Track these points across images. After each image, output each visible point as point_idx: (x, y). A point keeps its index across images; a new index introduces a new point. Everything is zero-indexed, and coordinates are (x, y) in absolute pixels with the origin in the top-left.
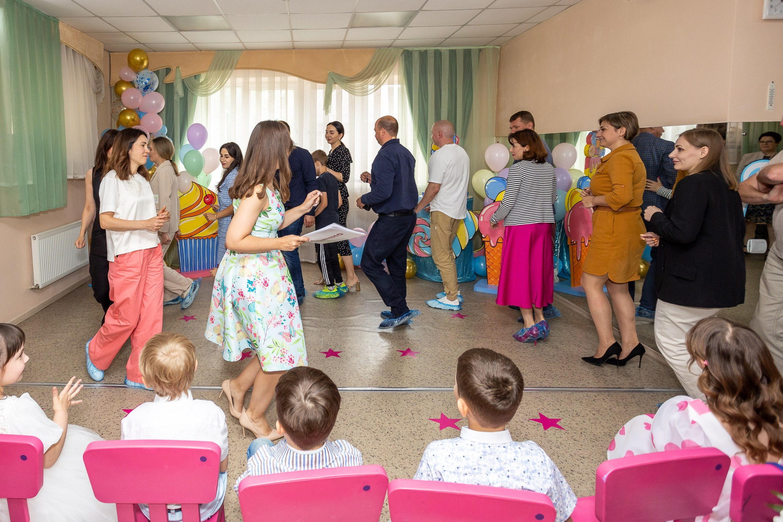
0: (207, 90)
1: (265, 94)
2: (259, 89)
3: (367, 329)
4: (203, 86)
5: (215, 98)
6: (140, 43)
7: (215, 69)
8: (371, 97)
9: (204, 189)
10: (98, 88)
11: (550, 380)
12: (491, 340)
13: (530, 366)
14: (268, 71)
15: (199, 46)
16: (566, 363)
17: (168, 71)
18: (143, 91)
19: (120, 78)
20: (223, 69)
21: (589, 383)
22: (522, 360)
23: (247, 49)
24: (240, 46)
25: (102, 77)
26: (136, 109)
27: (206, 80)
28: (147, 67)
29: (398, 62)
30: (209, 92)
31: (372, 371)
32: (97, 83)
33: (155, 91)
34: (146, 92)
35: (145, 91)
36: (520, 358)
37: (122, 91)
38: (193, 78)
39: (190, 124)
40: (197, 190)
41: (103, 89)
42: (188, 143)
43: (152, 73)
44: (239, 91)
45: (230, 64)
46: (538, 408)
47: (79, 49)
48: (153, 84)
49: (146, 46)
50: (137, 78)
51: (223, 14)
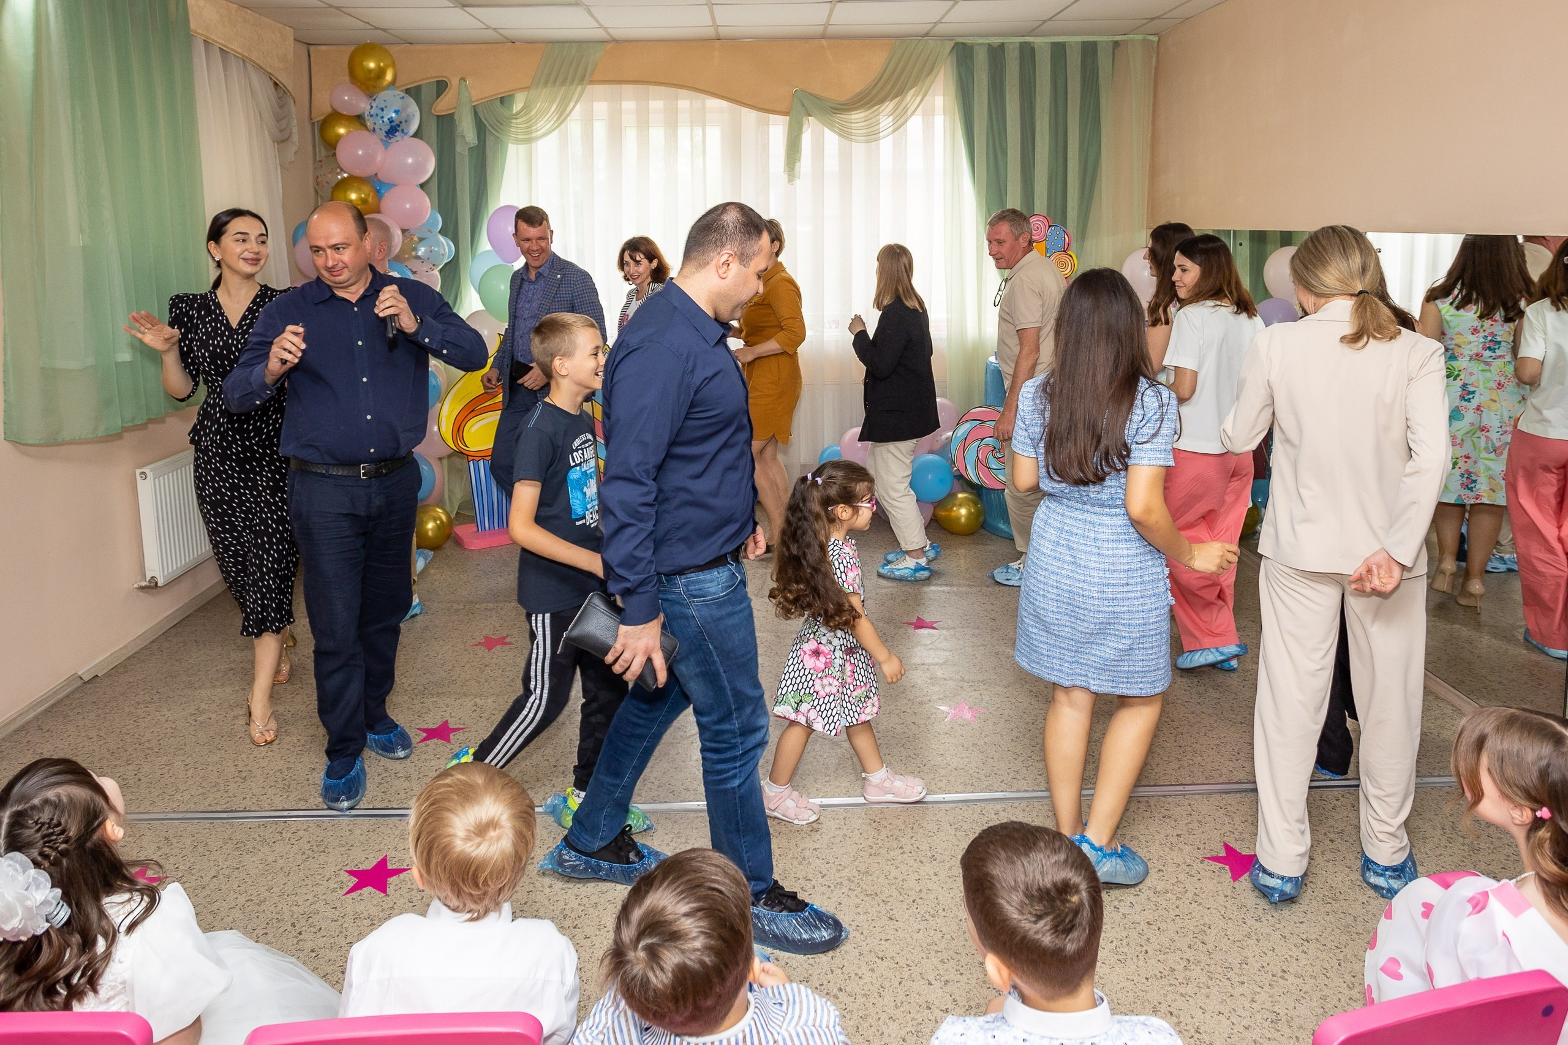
0: (528, 129)
1: (657, 134)
2: (643, 124)
4: (519, 121)
5: (547, 147)
6: (377, 29)
7: (546, 83)
8: (886, 144)
10: (282, 130)
14: (663, 88)
15: (510, 33)
17: (441, 87)
18: (386, 138)
19: (333, 108)
23: (615, 40)
24: (599, 34)
25: (292, 103)
26: (371, 176)
27: (526, 108)
28: (393, 85)
30: (534, 134)
32: (279, 119)
33: (413, 137)
34: (392, 142)
35: (390, 139)
37: (338, 138)
38: (497, 103)
39: (492, 208)
41: (295, 131)
42: (489, 248)
43: (404, 97)
44: (600, 127)
45: (580, 72)
46: (1222, 832)
47: (235, 46)
48: (406, 121)
49: (388, 33)
50: (372, 107)
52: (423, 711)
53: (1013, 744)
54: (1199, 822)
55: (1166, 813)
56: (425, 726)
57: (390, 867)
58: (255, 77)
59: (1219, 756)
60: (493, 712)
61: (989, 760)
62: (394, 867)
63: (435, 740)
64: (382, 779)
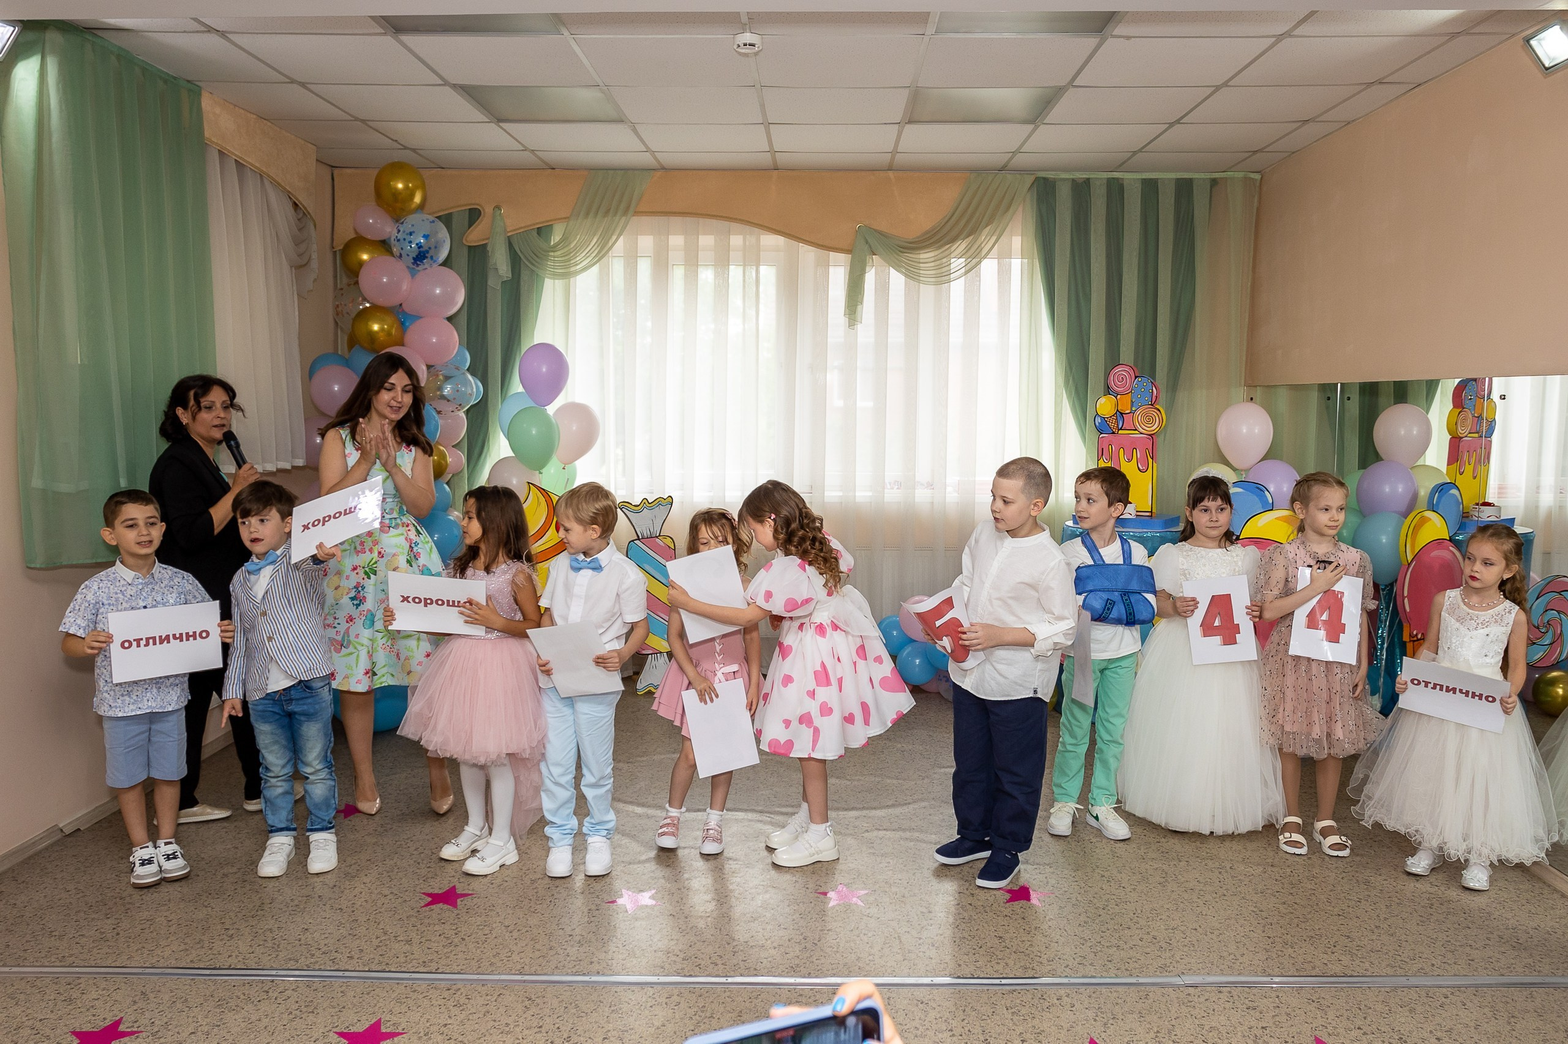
0: (566, 264)
1: (707, 275)
2: (692, 263)
4: (557, 253)
6: (405, 148)
7: (587, 214)
8: (957, 287)
10: (300, 255)
14: (714, 222)
15: (549, 157)
16: (1386, 919)
17: (474, 215)
18: (413, 264)
19: (356, 232)
20: (607, 212)
22: (1285, 911)
23: (663, 168)
24: (646, 159)
25: (312, 227)
26: (396, 306)
27: (565, 239)
28: (421, 207)
29: (1020, 209)
30: (571, 269)
31: (936, 938)
32: (297, 242)
33: (442, 265)
34: (419, 268)
35: (418, 265)
36: (1281, 907)
37: (361, 264)
38: (535, 233)
39: (525, 347)
40: (539, 503)
41: (314, 256)
42: (520, 389)
43: (433, 222)
44: (644, 266)
45: (623, 206)
46: (1314, 1025)
47: (252, 159)
48: (436, 247)
49: (419, 155)
50: (399, 231)
51: (601, 84)
52: (430, 875)
53: (1080, 929)
54: (1288, 1015)
55: (1250, 1004)
56: (431, 891)
57: (383, 1030)
58: (273, 196)
59: (1312, 948)
60: (506, 879)
61: (1052, 944)
62: (388, 1030)
63: (441, 905)
64: (381, 942)
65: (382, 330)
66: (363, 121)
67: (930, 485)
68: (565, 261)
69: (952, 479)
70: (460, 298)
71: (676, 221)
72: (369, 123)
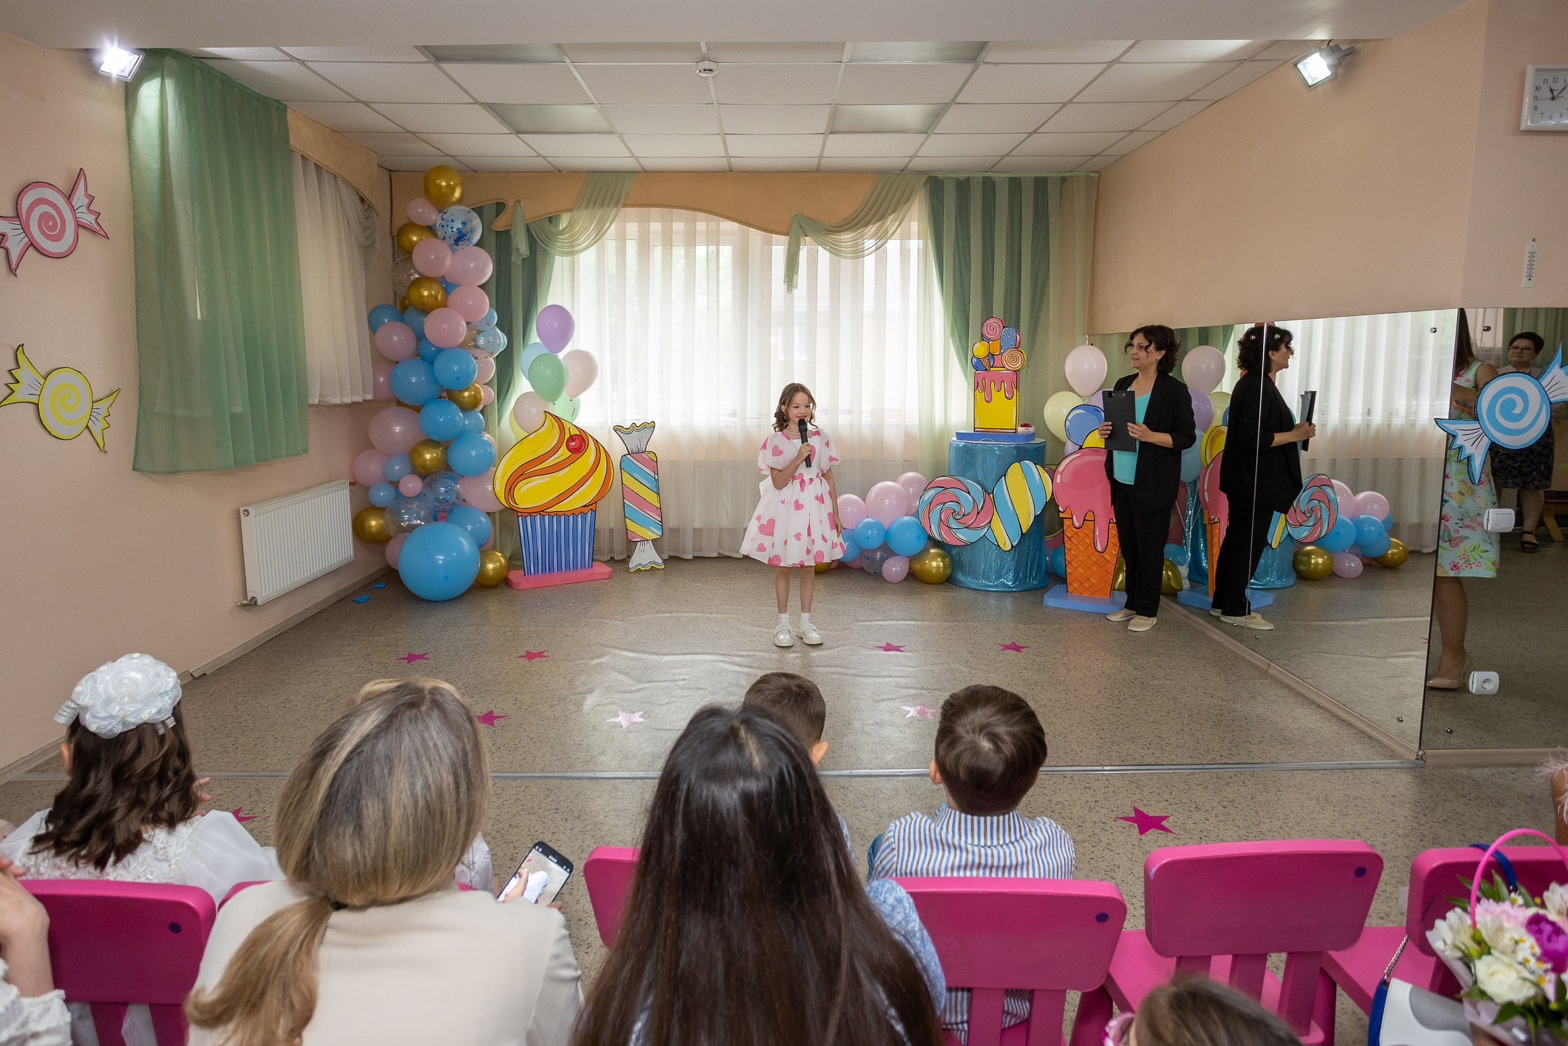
0: (572, 243)
1: (679, 253)
2: (668, 243)
3: (853, 671)
4: (564, 237)
5: (587, 258)
6: (446, 155)
7: (587, 206)
8: (869, 261)
9: (567, 426)
10: (367, 238)
11: (1158, 753)
12: (1064, 688)
13: (1127, 730)
14: (684, 211)
15: (557, 162)
16: (1188, 724)
17: (500, 207)
18: (454, 244)
19: (409, 220)
20: (602, 206)
21: (1222, 756)
22: (1114, 720)
23: (645, 171)
24: (630, 164)
25: (375, 215)
26: (441, 277)
27: (571, 225)
28: (460, 201)
30: (576, 249)
32: (365, 227)
33: (475, 245)
34: (459, 248)
35: (457, 246)
37: (413, 244)
38: (547, 220)
39: (541, 307)
40: (553, 427)
41: (377, 239)
42: (538, 340)
43: (469, 212)
44: (632, 246)
45: (615, 198)
46: (1133, 800)
47: (327, 163)
48: (472, 232)
49: (456, 160)
50: (443, 219)
51: (595, 102)
54: (1114, 792)
55: (1087, 785)
58: (344, 191)
59: (1134, 745)
65: (430, 296)
66: (413, 133)
67: (850, 412)
68: (571, 242)
69: (867, 406)
70: (489, 270)
71: (656, 211)
72: (418, 135)
